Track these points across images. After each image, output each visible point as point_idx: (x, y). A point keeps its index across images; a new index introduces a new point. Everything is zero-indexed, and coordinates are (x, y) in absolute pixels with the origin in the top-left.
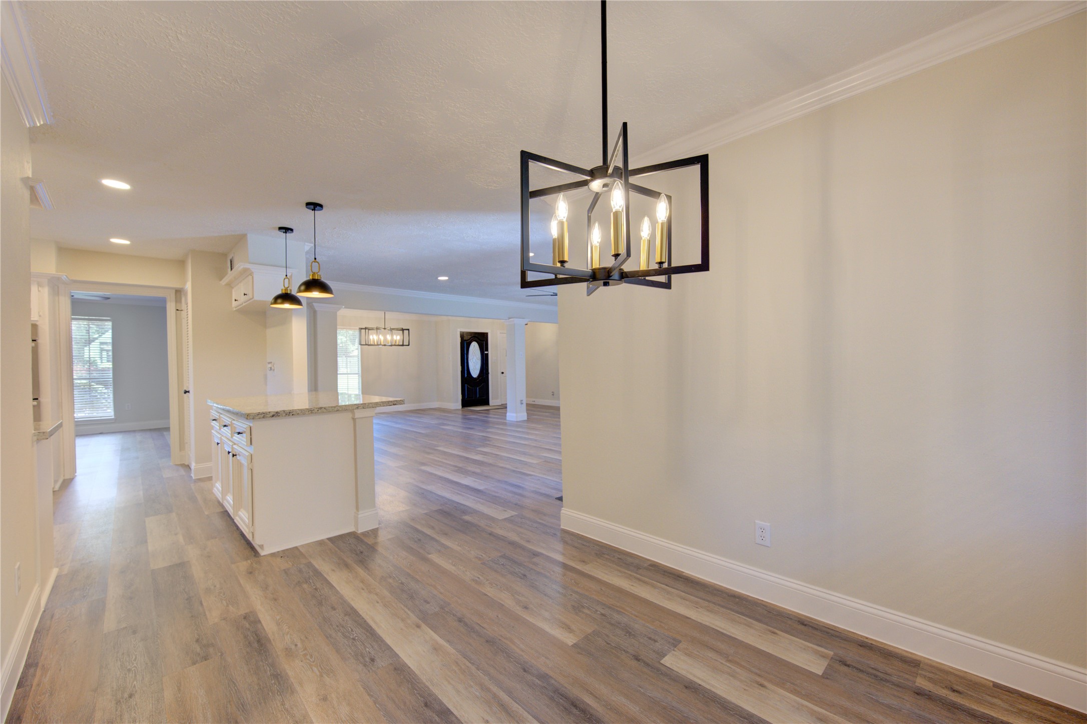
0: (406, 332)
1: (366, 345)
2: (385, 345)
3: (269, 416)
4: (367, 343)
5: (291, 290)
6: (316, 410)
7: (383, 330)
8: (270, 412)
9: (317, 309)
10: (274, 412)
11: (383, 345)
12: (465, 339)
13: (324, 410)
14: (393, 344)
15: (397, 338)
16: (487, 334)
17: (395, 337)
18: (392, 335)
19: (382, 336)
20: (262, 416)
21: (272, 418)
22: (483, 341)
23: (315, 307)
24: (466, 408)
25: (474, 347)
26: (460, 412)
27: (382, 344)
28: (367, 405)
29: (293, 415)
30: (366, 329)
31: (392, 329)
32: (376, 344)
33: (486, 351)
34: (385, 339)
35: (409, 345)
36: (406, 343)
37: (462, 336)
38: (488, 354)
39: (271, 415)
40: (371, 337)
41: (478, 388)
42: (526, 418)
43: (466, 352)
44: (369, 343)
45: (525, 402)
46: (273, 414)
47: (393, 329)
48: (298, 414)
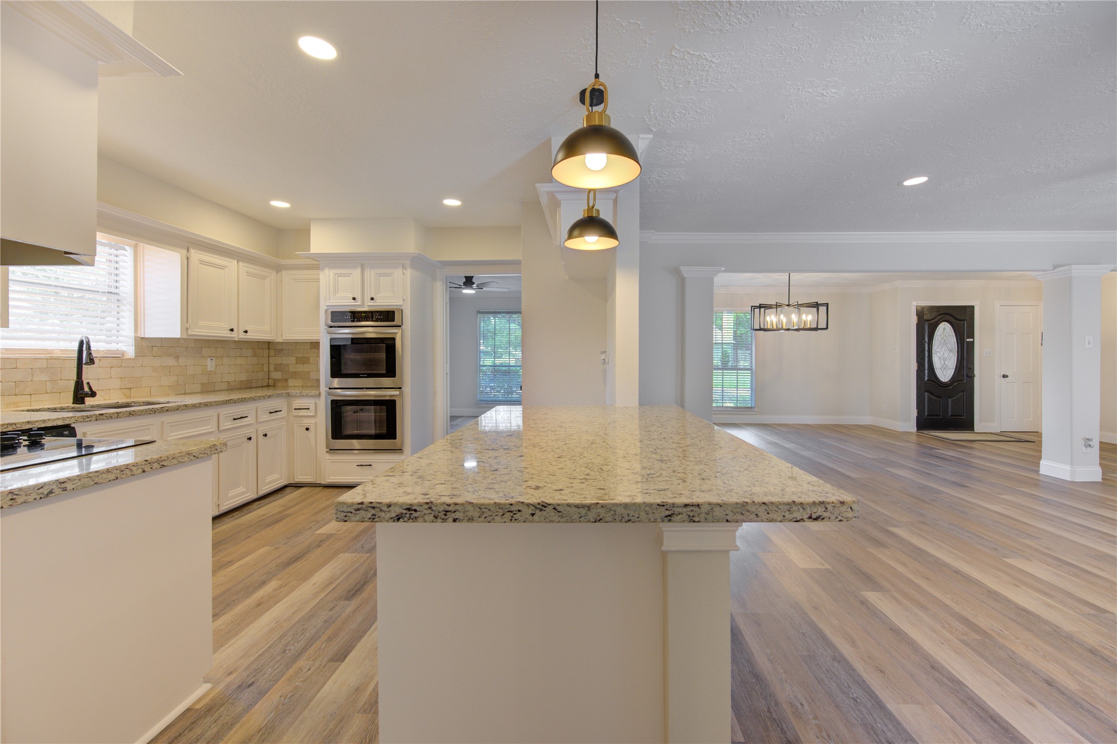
0: (822, 309)
1: (760, 329)
2: (788, 330)
3: (388, 516)
4: (762, 327)
5: (598, 211)
6: (527, 512)
7: (787, 307)
8: (389, 506)
9: (685, 276)
10: (401, 505)
11: (786, 330)
12: (925, 317)
13: (553, 513)
14: (802, 327)
15: (808, 317)
16: (972, 307)
17: (804, 317)
18: (800, 315)
19: (784, 316)
20: (369, 515)
21: (396, 524)
22: (964, 320)
23: (683, 273)
24: (926, 432)
25: (945, 332)
26: (914, 439)
27: (784, 327)
28: (704, 509)
29: (455, 520)
30: (760, 307)
31: (799, 306)
32: (775, 327)
33: (968, 338)
34: (789, 321)
35: (827, 328)
36: (822, 324)
37: (920, 313)
38: (973, 343)
39: (393, 515)
40: (768, 319)
41: (950, 400)
42: (1098, 478)
43: (927, 339)
44: (766, 327)
45: (1096, 444)
46: (399, 510)
47: (802, 305)
48: (471, 519)
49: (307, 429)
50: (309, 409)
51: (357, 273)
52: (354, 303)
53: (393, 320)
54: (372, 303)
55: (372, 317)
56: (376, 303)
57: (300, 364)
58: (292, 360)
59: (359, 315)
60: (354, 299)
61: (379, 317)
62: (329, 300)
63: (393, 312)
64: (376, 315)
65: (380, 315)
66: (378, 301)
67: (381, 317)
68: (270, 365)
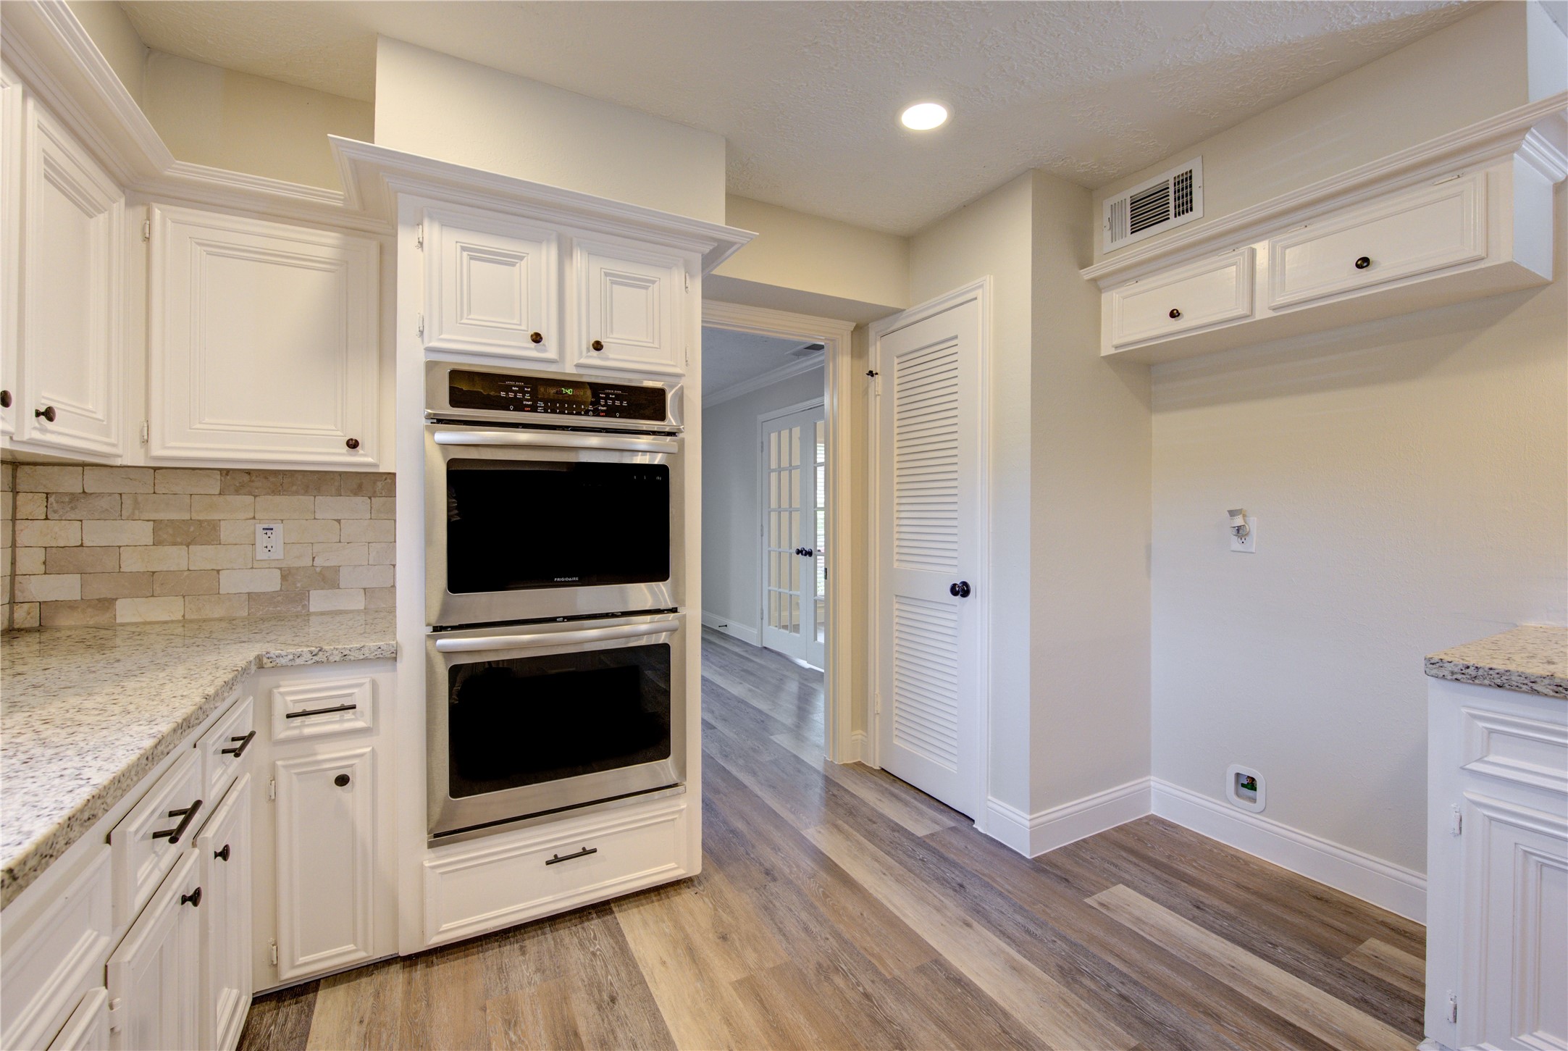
49: (342, 780)
50: (354, 707)
51: (542, 259)
52: (532, 351)
53: (662, 417)
54: (594, 359)
55: (596, 403)
56: (607, 359)
57: (174, 544)
58: (140, 532)
59: (552, 391)
60: (537, 338)
61: (617, 403)
62: (441, 332)
63: (660, 393)
64: (607, 398)
65: (618, 397)
66: (611, 356)
67: (625, 404)
68: (19, 552)
